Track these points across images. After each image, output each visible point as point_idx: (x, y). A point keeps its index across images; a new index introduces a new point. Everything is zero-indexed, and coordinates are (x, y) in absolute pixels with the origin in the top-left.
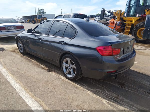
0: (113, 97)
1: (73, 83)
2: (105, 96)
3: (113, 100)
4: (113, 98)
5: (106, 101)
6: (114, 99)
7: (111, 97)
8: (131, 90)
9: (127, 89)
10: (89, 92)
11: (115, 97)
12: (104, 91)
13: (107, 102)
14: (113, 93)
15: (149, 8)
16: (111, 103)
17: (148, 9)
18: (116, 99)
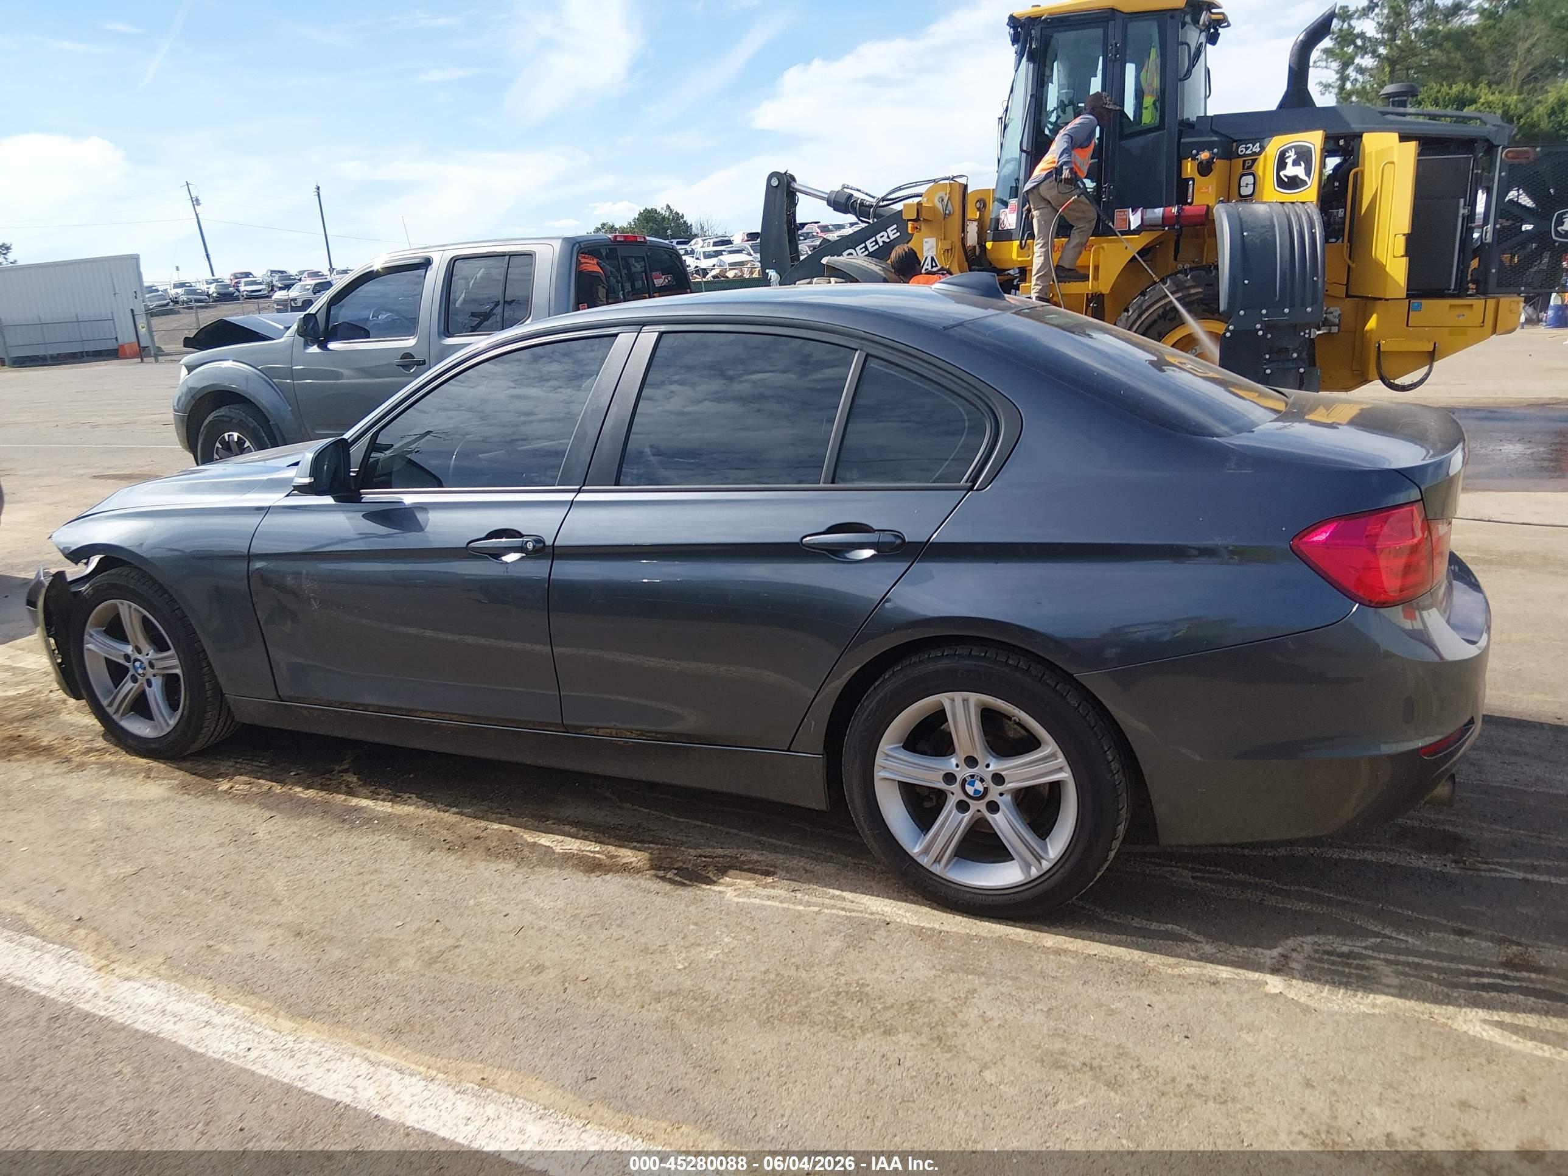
0: (1492, 965)
1: (1050, 940)
2: (1431, 979)
3: (1521, 990)
4: (1505, 977)
5: (1485, 1021)
6: (1516, 979)
7: (1480, 975)
8: (1549, 871)
9: (1520, 875)
10: (1274, 984)
11: (1508, 964)
12: (1377, 935)
13: (1500, 1025)
14: (1462, 933)
15: (1209, 146)
16: (1531, 1020)
17: (1205, 155)
18: (1531, 981)
